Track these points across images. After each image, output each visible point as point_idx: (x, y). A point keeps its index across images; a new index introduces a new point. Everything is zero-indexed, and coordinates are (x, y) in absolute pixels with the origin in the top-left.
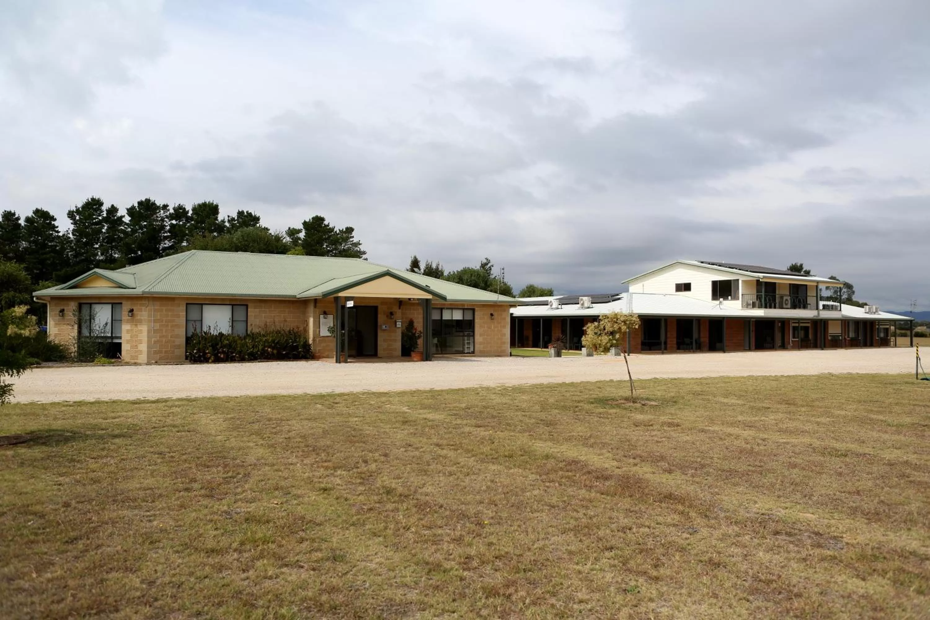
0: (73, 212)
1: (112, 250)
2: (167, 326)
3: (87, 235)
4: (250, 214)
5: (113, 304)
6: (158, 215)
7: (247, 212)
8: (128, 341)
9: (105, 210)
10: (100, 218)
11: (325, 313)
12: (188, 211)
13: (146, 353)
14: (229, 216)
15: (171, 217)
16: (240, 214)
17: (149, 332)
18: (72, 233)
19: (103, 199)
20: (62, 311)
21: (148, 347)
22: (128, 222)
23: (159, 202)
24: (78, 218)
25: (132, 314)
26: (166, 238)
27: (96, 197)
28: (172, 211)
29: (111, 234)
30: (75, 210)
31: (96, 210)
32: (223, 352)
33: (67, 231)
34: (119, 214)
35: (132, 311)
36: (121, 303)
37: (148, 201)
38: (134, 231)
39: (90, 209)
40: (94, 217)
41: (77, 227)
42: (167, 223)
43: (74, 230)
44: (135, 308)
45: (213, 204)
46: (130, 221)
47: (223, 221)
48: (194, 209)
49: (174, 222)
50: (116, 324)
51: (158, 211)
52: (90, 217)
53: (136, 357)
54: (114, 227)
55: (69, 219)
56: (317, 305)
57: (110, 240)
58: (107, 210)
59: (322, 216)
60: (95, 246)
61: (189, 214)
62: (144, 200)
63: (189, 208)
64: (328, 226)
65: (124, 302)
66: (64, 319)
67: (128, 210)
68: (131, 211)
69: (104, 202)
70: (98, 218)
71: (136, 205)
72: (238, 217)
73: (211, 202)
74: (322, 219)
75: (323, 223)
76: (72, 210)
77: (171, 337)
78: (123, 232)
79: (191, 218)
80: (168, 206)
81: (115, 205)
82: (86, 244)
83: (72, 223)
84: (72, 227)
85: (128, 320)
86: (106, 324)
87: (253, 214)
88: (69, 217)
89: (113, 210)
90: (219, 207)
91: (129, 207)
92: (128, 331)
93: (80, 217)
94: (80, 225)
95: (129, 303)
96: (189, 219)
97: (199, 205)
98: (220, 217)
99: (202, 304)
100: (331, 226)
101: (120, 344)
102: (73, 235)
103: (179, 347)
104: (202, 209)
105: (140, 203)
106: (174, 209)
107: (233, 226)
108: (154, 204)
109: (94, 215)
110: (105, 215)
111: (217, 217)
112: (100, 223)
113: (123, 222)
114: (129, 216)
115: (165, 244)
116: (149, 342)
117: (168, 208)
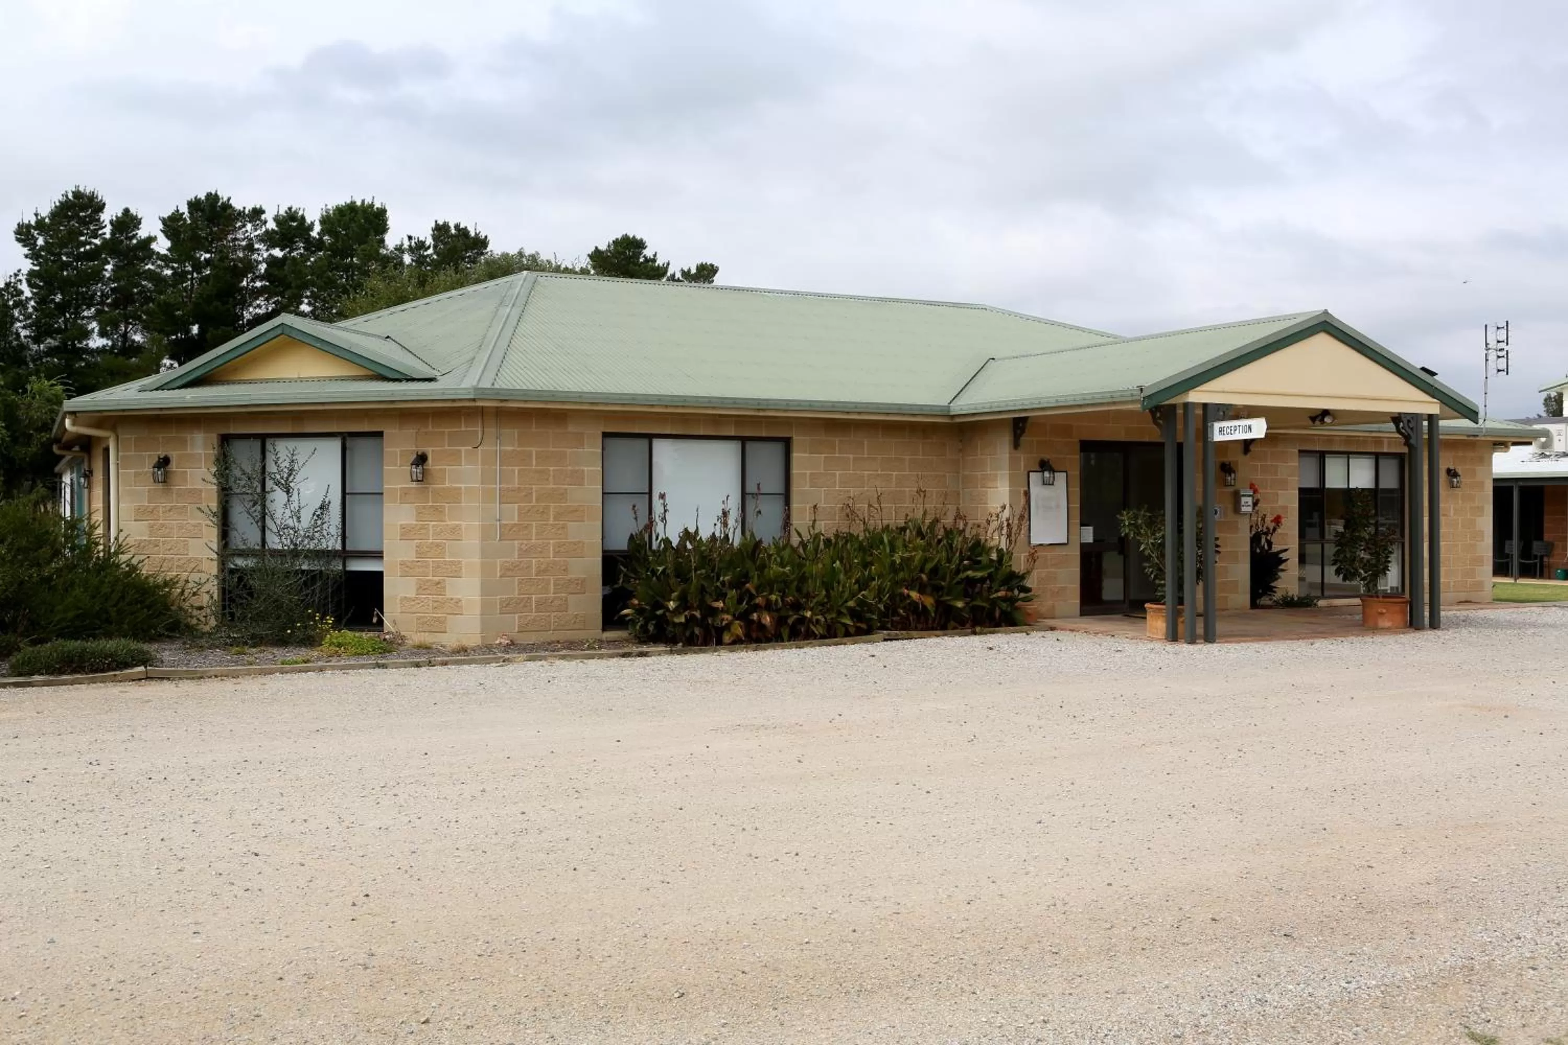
0: (29, 226)
1: (127, 324)
2: (544, 512)
3: (65, 285)
4: (463, 233)
5: (345, 438)
6: (240, 235)
7: (457, 227)
8: (407, 569)
9: (107, 222)
10: (97, 241)
11: (1044, 466)
12: (312, 224)
13: (478, 611)
14: (410, 238)
15: (270, 239)
16: (440, 230)
17: (486, 534)
18: (28, 281)
19: (103, 194)
20: (164, 462)
21: (486, 590)
22: (163, 251)
23: (241, 202)
24: (40, 242)
25: (424, 473)
26: (257, 293)
27: (87, 188)
28: (271, 225)
29: (122, 283)
30: (33, 223)
31: (84, 222)
32: (769, 607)
33: (16, 275)
34: (143, 233)
35: (421, 459)
36: (380, 434)
37: (212, 198)
38: (179, 276)
39: (70, 219)
40: (83, 238)
41: (39, 264)
42: (263, 253)
43: (31, 274)
44: (429, 451)
45: (372, 206)
46: (169, 250)
47: (400, 249)
48: (324, 221)
49: (277, 253)
50: (358, 509)
51: (239, 224)
52: (72, 237)
53: (439, 626)
54: (130, 263)
55: (19, 245)
56: (1024, 439)
57: (123, 299)
58: (111, 222)
59: (638, 237)
60: (85, 314)
61: (314, 234)
62: (202, 196)
63: (313, 216)
64: (654, 260)
65: (387, 432)
66: (167, 491)
67: (164, 221)
68: (172, 225)
69: (106, 200)
70: (90, 243)
71: (184, 209)
72: (435, 238)
73: (368, 201)
74: (639, 245)
75: (640, 253)
76: (26, 222)
77: (557, 553)
78: (154, 277)
79: (319, 244)
80: (263, 212)
81: (133, 211)
82: (62, 308)
83: (26, 256)
84: (27, 266)
85: (405, 493)
86: (324, 507)
87: (472, 234)
88: (18, 240)
89: (127, 222)
90: (388, 214)
91: (167, 214)
92: (406, 533)
93: (46, 242)
94: (46, 260)
95: (410, 431)
96: (314, 246)
97: (339, 211)
98: (392, 240)
99: (650, 437)
100: (660, 262)
101: (380, 574)
102: (31, 285)
103: (581, 585)
104: (347, 218)
105: (194, 205)
106: (276, 219)
107: (420, 261)
108: (227, 206)
109: (83, 235)
110: (108, 236)
111: (383, 241)
112: (94, 254)
113: (152, 252)
114: (168, 237)
115: (259, 306)
116: (486, 570)
117: (263, 217)
